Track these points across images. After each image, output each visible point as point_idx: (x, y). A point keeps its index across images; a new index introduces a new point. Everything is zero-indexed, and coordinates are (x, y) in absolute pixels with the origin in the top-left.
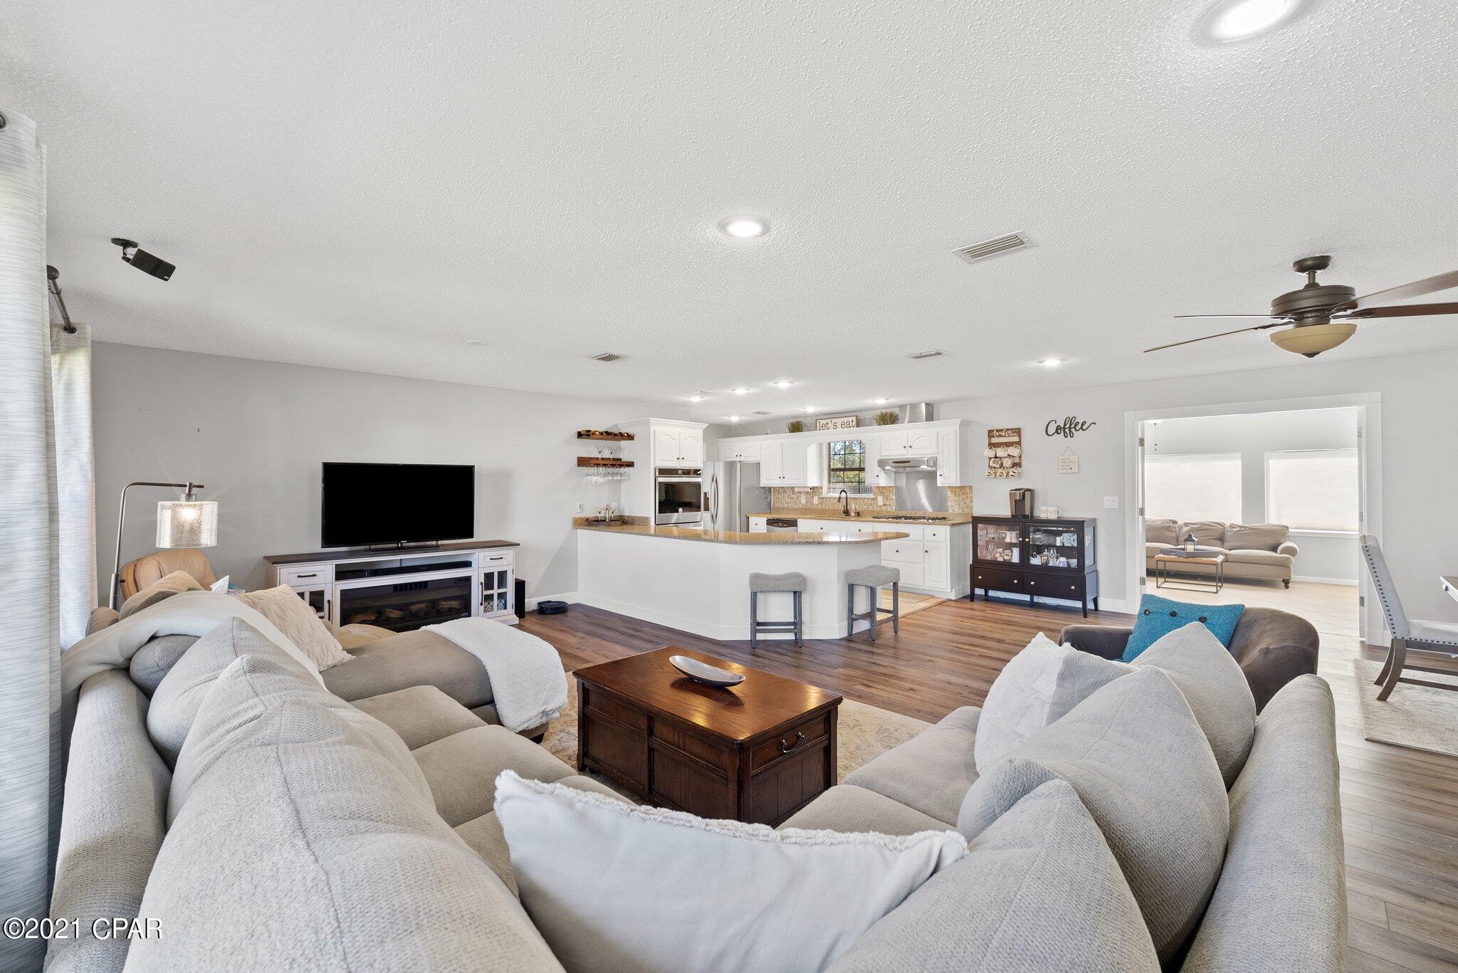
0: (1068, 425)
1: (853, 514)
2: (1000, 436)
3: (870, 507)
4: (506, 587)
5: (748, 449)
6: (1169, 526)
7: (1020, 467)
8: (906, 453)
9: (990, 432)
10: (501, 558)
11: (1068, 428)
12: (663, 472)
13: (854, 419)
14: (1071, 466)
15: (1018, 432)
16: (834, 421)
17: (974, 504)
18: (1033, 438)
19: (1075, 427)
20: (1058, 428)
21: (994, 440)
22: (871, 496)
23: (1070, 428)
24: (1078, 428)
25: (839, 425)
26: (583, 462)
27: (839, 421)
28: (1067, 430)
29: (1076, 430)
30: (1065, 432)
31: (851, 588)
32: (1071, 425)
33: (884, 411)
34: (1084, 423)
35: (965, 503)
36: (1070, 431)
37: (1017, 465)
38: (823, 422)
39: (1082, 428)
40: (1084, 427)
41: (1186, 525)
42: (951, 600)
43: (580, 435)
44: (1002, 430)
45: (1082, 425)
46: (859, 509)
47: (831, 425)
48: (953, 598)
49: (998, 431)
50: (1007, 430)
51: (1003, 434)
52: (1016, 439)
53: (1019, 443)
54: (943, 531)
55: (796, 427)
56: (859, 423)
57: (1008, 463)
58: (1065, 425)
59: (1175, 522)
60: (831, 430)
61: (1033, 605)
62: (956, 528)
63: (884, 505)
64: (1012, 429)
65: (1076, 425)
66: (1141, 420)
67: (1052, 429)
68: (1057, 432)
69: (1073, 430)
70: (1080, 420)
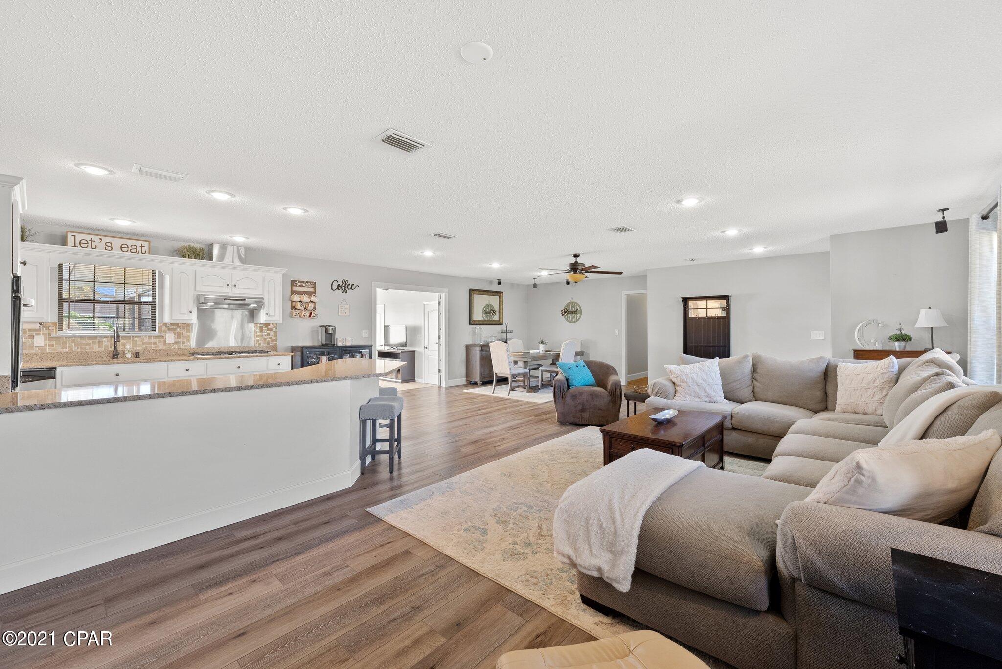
0: (344, 285)
1: (128, 355)
2: (301, 286)
9: (294, 282)
11: (344, 287)
14: (346, 311)
15: (314, 284)
18: (323, 288)
19: (348, 287)
20: (338, 286)
21: (295, 289)
23: (345, 287)
24: (350, 287)
28: (343, 288)
29: (348, 289)
30: (342, 289)
32: (346, 285)
33: (192, 245)
34: (353, 285)
36: (345, 289)
39: (351, 288)
40: (353, 288)
44: (303, 282)
45: (352, 286)
49: (300, 282)
50: (307, 282)
51: (304, 285)
52: (312, 290)
58: (342, 284)
64: (310, 282)
65: (348, 286)
66: (374, 288)
67: (335, 287)
68: (337, 288)
69: (347, 288)
70: (350, 283)
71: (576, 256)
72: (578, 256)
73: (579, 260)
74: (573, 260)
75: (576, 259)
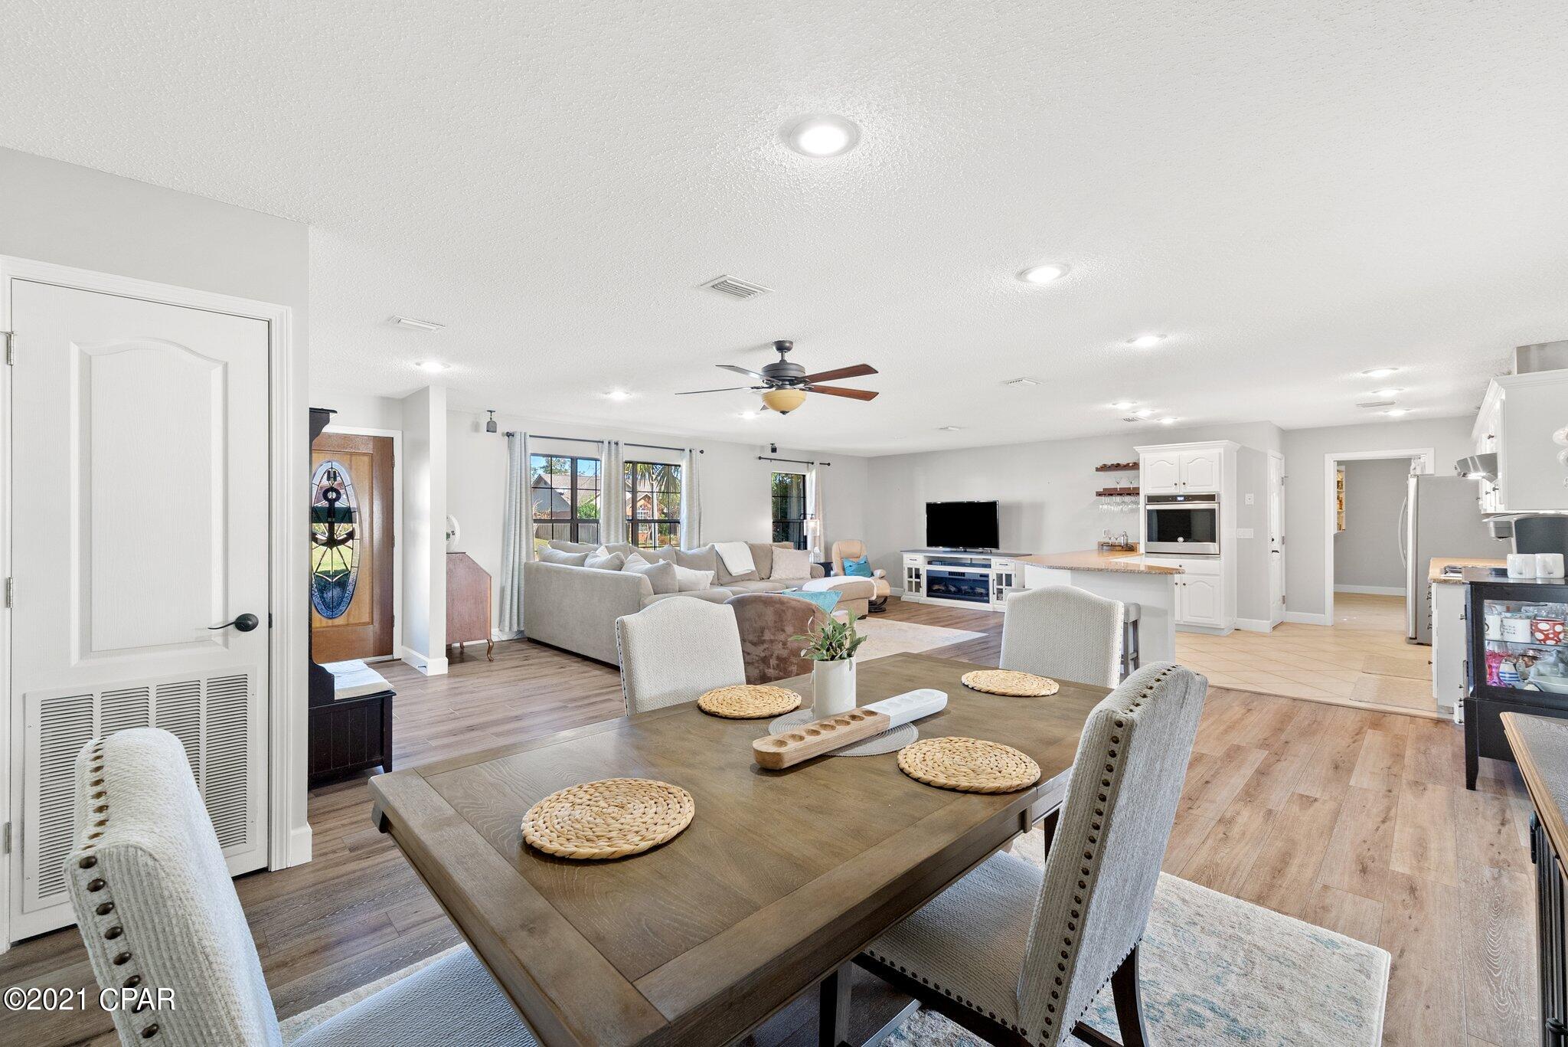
43: (1101, 467)
71: (782, 347)
72: (789, 349)
73: (789, 357)
74: (775, 357)
75: (782, 356)
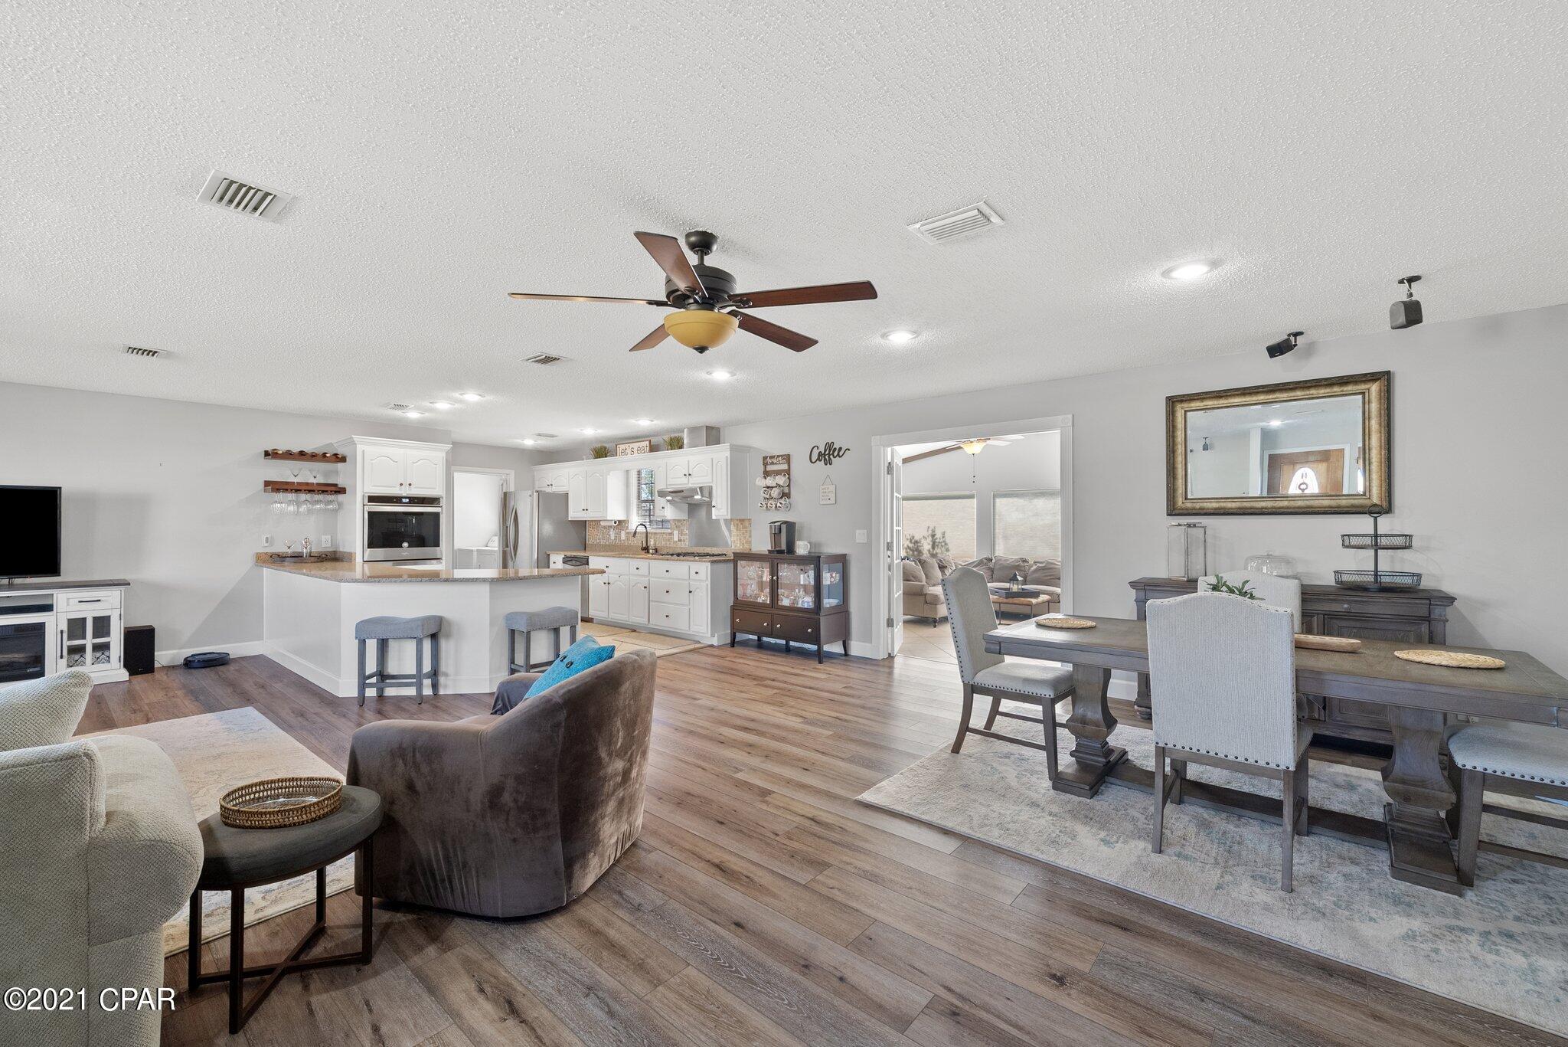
0: (827, 452)
1: (651, 551)
2: (772, 463)
3: (668, 543)
4: (108, 634)
5: (562, 477)
6: (1018, 565)
7: (789, 497)
8: (686, 482)
9: (765, 458)
10: (99, 600)
11: (828, 454)
12: (373, 499)
13: (648, 443)
15: (787, 458)
16: (632, 445)
17: (753, 540)
18: (801, 466)
19: (833, 454)
20: (820, 455)
21: (770, 468)
22: (669, 531)
24: (835, 454)
25: (635, 450)
26: (276, 487)
27: (635, 446)
28: (827, 457)
29: (834, 457)
30: (825, 459)
31: (512, 632)
32: (829, 452)
33: (672, 436)
34: (840, 449)
35: (745, 537)
36: (830, 459)
37: (785, 495)
38: (622, 447)
39: (838, 455)
40: (841, 454)
41: (1035, 562)
42: (712, 646)
43: (267, 454)
44: (773, 457)
45: (839, 451)
46: (658, 545)
47: (628, 451)
48: (716, 644)
49: (769, 457)
50: (778, 456)
51: (775, 461)
52: (785, 467)
53: (788, 472)
54: (704, 568)
55: (601, 452)
56: (653, 448)
57: (775, 493)
58: (825, 451)
59: (1024, 561)
60: (629, 455)
61: (788, 650)
62: (716, 566)
63: (679, 540)
64: (783, 456)
65: (834, 451)
66: (888, 446)
67: (815, 457)
68: (819, 459)
69: (831, 457)
70: (837, 446)
